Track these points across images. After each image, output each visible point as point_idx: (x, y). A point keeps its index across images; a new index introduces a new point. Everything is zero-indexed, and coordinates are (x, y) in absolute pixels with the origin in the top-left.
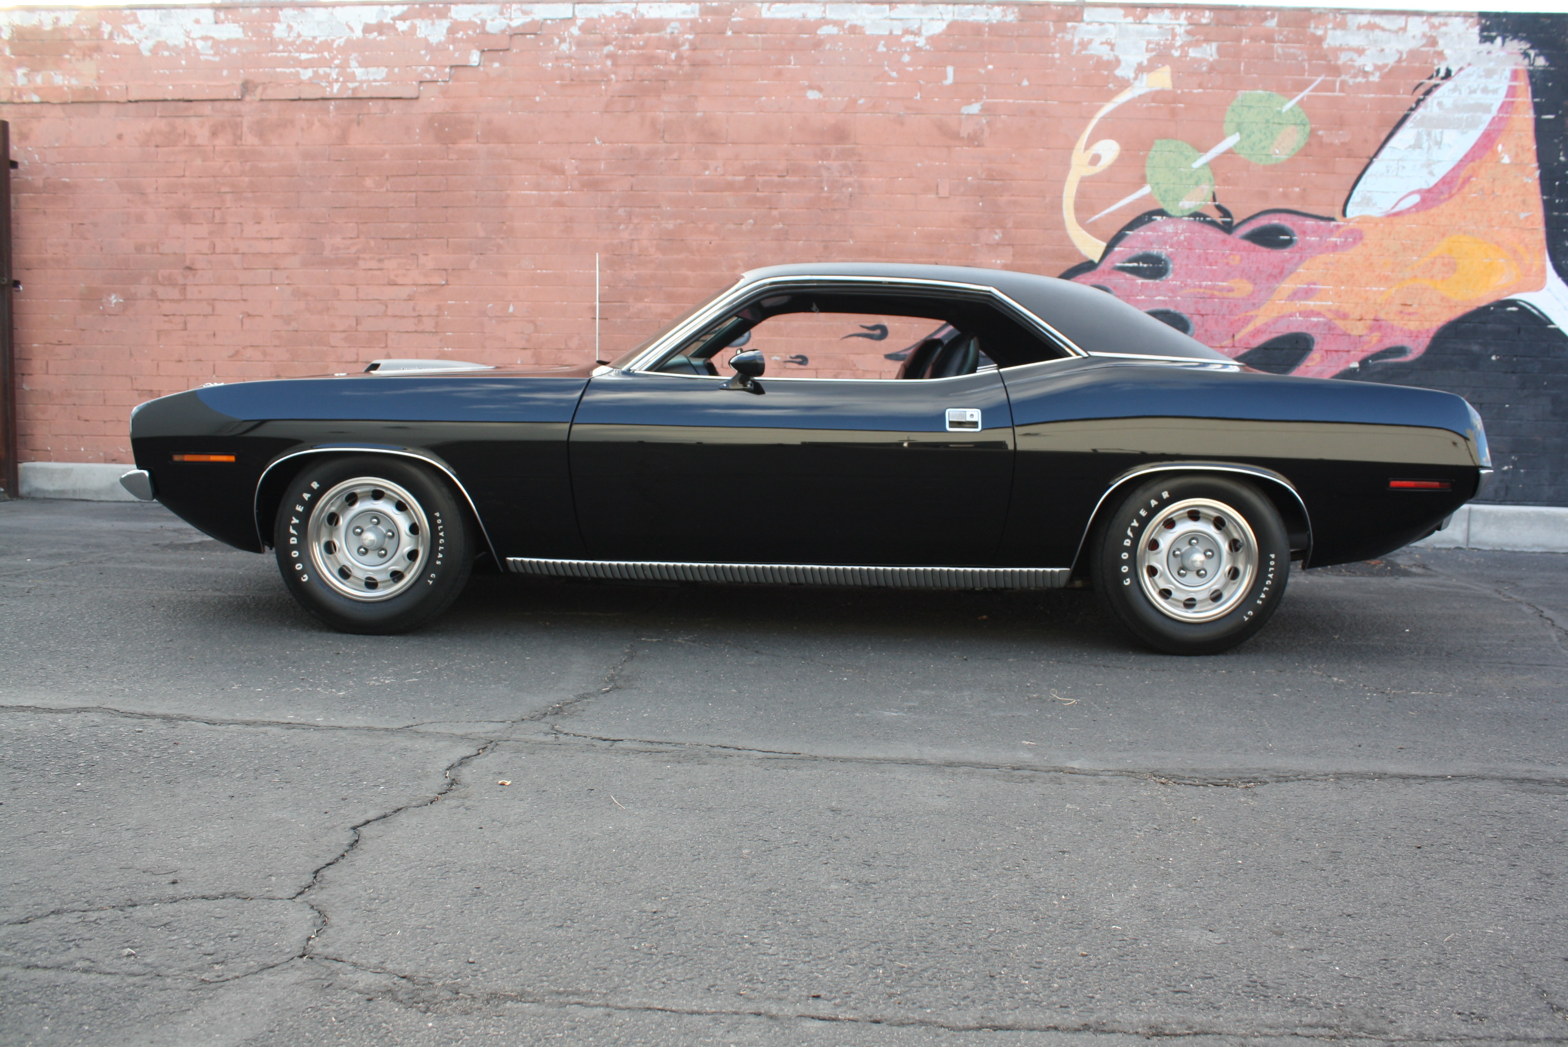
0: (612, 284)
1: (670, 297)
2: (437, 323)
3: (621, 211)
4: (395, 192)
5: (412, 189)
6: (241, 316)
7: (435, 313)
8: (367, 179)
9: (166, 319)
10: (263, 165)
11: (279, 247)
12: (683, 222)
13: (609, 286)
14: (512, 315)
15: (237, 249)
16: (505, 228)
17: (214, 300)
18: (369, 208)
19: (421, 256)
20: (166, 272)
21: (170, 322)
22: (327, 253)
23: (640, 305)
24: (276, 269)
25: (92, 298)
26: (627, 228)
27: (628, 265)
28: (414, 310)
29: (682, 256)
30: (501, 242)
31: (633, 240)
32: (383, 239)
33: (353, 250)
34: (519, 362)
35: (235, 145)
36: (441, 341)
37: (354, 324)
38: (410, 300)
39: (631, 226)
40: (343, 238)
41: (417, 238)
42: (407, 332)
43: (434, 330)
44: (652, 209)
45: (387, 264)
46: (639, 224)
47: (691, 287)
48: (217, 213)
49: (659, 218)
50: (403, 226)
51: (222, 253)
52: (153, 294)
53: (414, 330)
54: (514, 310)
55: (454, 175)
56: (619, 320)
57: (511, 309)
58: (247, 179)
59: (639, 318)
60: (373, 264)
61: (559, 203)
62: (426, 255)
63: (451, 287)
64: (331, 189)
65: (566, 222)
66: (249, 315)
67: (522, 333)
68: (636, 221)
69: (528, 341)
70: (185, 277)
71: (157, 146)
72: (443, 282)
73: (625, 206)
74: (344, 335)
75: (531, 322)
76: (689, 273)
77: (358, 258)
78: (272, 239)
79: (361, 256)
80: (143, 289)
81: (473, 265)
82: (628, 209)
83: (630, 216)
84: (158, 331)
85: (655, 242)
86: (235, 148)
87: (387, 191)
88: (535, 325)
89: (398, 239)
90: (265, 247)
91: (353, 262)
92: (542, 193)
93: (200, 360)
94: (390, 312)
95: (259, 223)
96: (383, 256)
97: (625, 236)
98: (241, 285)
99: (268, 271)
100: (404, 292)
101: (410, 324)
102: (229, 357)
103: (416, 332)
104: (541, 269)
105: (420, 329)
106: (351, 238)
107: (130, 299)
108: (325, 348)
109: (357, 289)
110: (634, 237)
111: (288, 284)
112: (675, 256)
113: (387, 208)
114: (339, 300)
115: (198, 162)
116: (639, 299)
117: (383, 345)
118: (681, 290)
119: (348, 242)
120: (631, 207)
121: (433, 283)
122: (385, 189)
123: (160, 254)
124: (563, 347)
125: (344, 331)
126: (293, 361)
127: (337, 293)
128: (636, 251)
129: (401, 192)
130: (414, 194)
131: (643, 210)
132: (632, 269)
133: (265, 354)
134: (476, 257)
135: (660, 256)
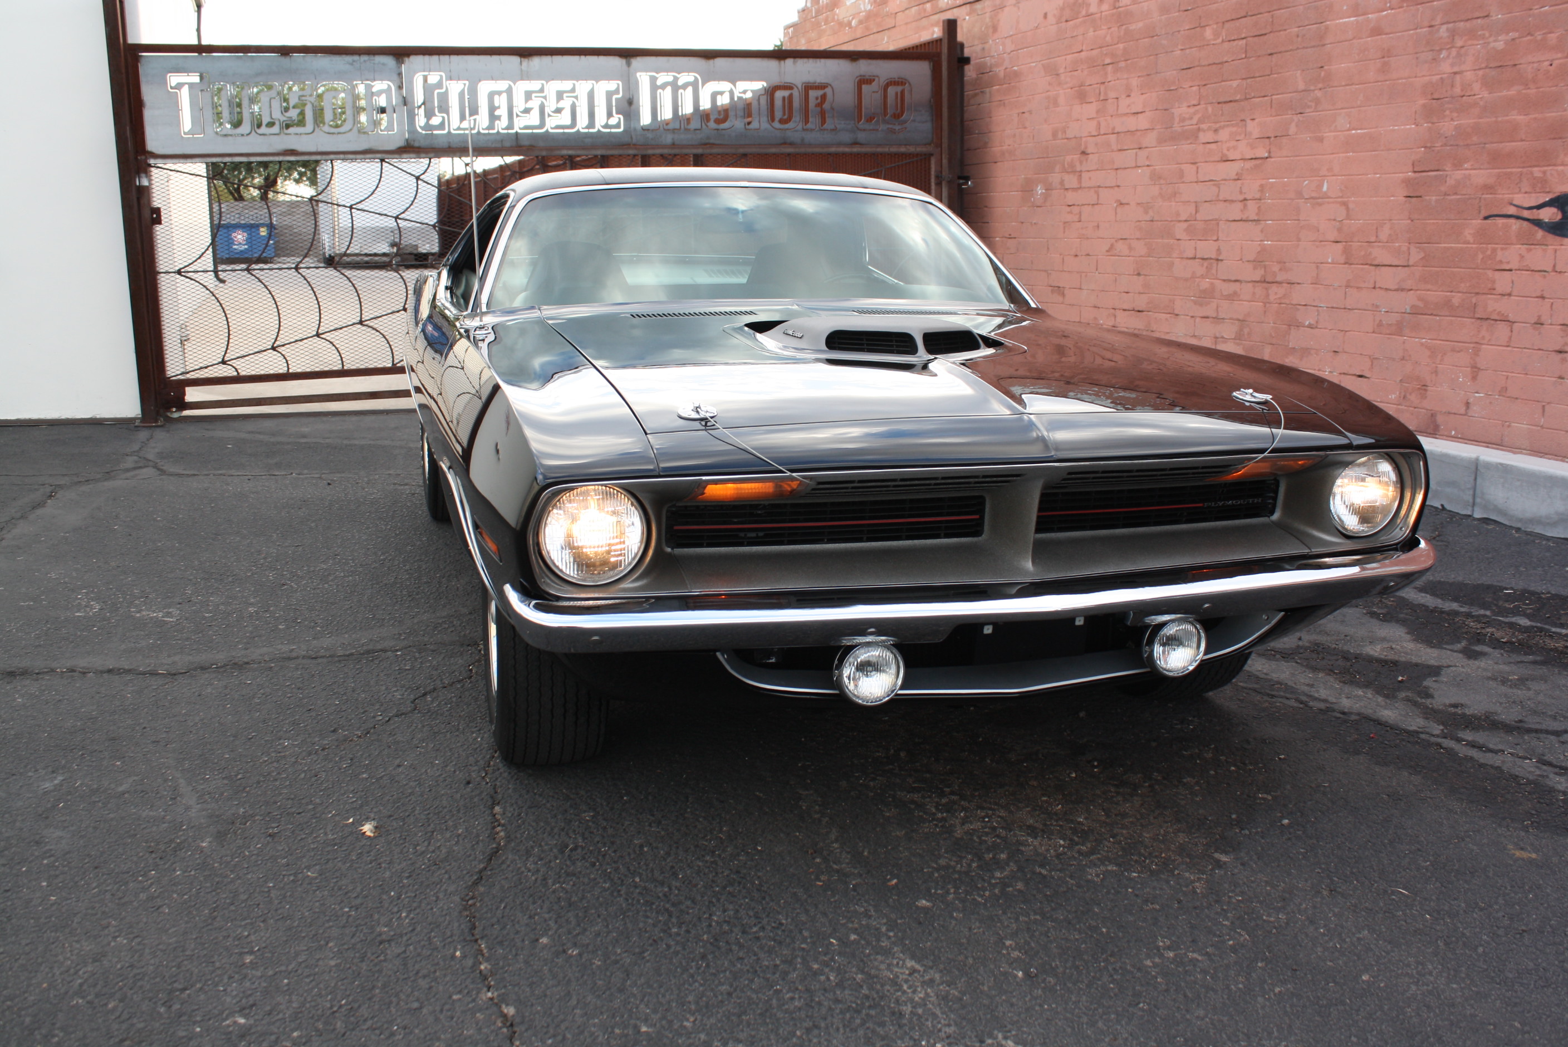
0: (1429, 145)
1: (1496, 159)
2: (1259, 208)
3: (1443, 31)
4: (1229, 41)
5: (1243, 36)
6: (1115, 205)
7: (1258, 196)
8: (1207, 28)
9: (1068, 209)
10: (1133, 27)
11: (1142, 122)
12: (1516, 35)
13: (1425, 147)
14: (1326, 196)
15: (1114, 128)
16: (1323, 74)
17: (1099, 187)
18: (1209, 65)
19: (1248, 121)
20: (1069, 158)
21: (1070, 212)
22: (1177, 127)
23: (1458, 174)
24: (1140, 148)
25: (1027, 189)
26: (1448, 57)
27: (1447, 112)
28: (1241, 192)
29: (1512, 92)
30: (1318, 93)
31: (1455, 73)
32: (1219, 103)
33: (1194, 121)
34: (1330, 260)
35: (1115, 8)
36: (1262, 231)
37: (1194, 212)
38: (1238, 179)
39: (1454, 52)
40: (1189, 106)
41: (1246, 99)
42: (1234, 221)
43: (1256, 218)
44: (1479, 21)
45: (1224, 135)
46: (1462, 47)
47: (1522, 140)
48: (1102, 88)
49: (1487, 35)
50: (1235, 84)
51: (1105, 134)
52: (1062, 183)
53: (1239, 219)
54: (1328, 188)
55: (1279, 9)
56: (1434, 198)
57: (1325, 188)
58: (1121, 46)
59: (1456, 194)
60: (1209, 136)
61: (1377, 31)
62: (1253, 119)
63: (1273, 160)
64: (1180, 47)
65: (1383, 57)
66: (1121, 204)
67: (1334, 220)
68: (1459, 43)
69: (1340, 230)
70: (1081, 163)
71: (1067, 21)
72: (1266, 155)
73: (1448, 23)
74: (1185, 225)
75: (1345, 204)
76: (1520, 118)
77: (1199, 129)
78: (1138, 113)
79: (1202, 126)
80: (1055, 178)
81: (1293, 129)
82: (1451, 25)
83: (1453, 34)
84: (1065, 223)
85: (1481, 73)
86: (1115, 11)
87: (1223, 41)
88: (1348, 209)
89: (1231, 101)
90: (1132, 123)
91: (1192, 136)
92: (1360, 18)
93: (1088, 255)
94: (1221, 198)
95: (1129, 96)
96: (1218, 125)
97: (1446, 67)
98: (1117, 169)
99: (1134, 151)
100: (1231, 169)
101: (1235, 211)
102: (1107, 251)
103: (1241, 220)
104: (1356, 129)
105: (1244, 218)
106: (1194, 105)
107: (1049, 188)
108: (1172, 241)
109: (1198, 168)
110: (1456, 69)
111: (1148, 166)
112: (1505, 93)
113: (1221, 63)
114: (1183, 182)
115: (1091, 33)
116: (1458, 165)
117: (1215, 238)
118: (1509, 146)
119: (1192, 110)
120: (1454, 22)
121: (1258, 156)
122: (1220, 40)
123: (1067, 139)
124: (1373, 239)
125: (1186, 221)
126: (1149, 256)
127: (1181, 174)
128: (1458, 90)
129: (1234, 40)
130: (1244, 41)
131: (1468, 25)
132: (1452, 120)
133: (1130, 248)
134: (1296, 118)
135: (1485, 94)
